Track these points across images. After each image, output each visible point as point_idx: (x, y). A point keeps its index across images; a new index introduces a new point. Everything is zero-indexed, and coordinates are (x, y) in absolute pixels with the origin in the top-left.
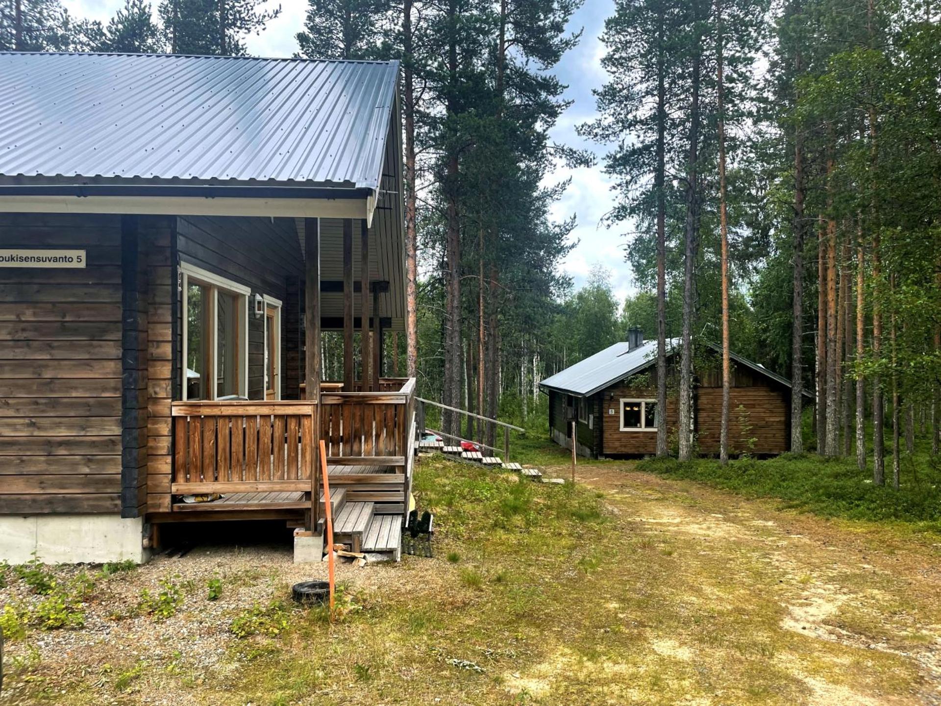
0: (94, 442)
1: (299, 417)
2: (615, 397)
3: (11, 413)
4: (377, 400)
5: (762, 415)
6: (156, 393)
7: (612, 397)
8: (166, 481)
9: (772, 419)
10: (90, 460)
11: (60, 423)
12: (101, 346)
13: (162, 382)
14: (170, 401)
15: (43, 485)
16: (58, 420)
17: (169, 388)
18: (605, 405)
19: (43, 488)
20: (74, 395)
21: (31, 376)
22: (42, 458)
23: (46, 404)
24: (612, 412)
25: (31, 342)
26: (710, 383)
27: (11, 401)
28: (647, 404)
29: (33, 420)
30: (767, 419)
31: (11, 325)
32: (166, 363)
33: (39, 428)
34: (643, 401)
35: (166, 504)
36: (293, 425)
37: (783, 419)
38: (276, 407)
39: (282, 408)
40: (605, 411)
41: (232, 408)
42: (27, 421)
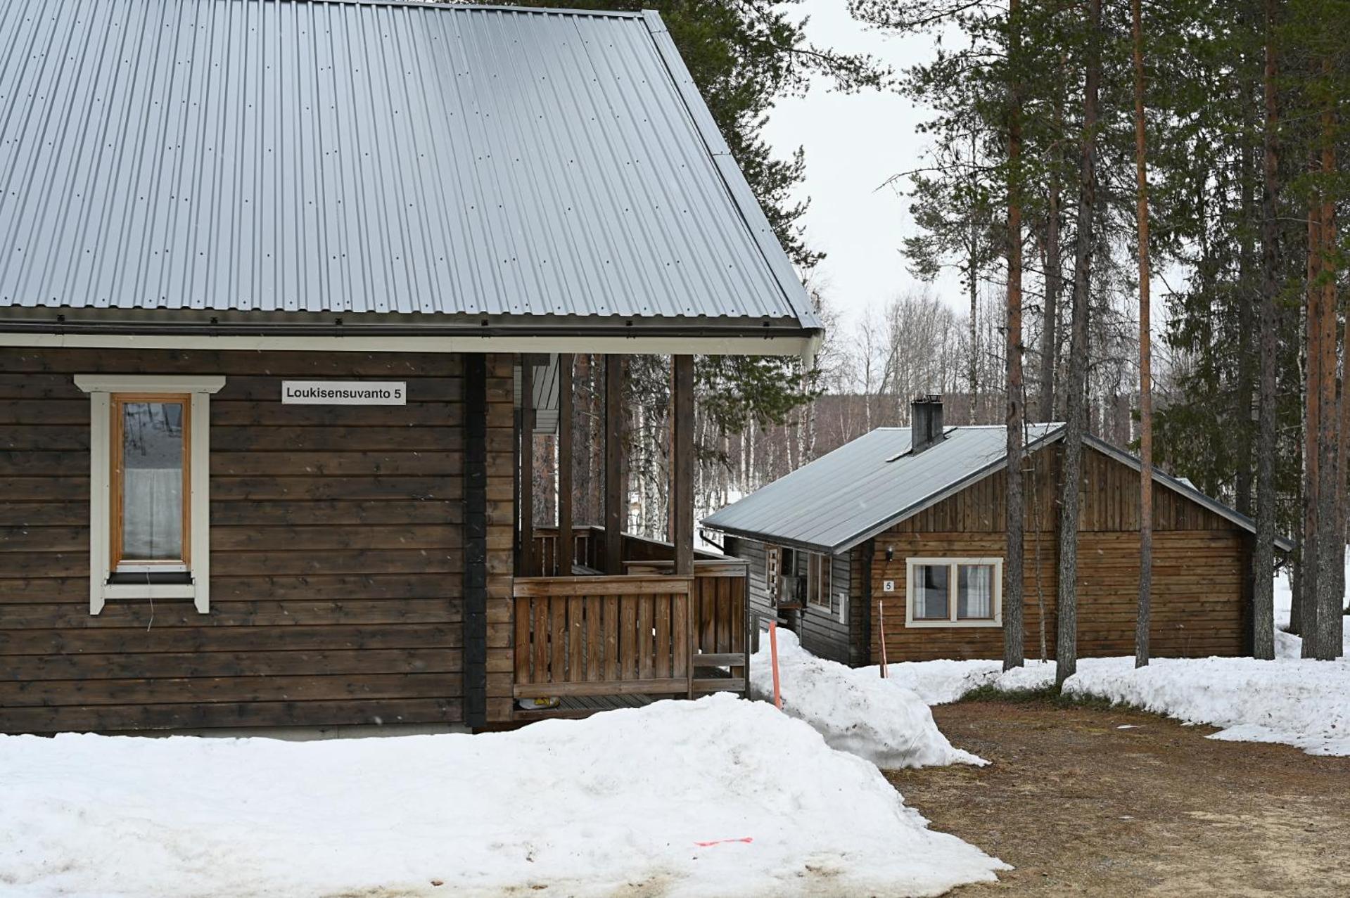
0: (416, 631)
1: (671, 597)
2: (897, 555)
3: (311, 595)
4: (706, 571)
5: (1194, 589)
6: (493, 567)
7: (889, 555)
8: (506, 682)
9: (1212, 598)
10: (412, 656)
11: (374, 607)
12: (424, 507)
13: (501, 553)
14: (511, 577)
15: (352, 688)
16: (370, 604)
17: (511, 560)
18: (876, 573)
19: (351, 692)
20: (391, 570)
21: (336, 547)
22: (351, 653)
23: (355, 582)
24: (889, 587)
25: (336, 503)
26: (1089, 522)
27: (309, 579)
28: (959, 567)
29: (340, 604)
30: (1203, 599)
31: (310, 480)
32: (507, 529)
33: (347, 614)
34: (954, 562)
35: (507, 713)
36: (663, 606)
37: (1234, 597)
38: (644, 584)
39: (652, 585)
40: (873, 584)
41: (589, 586)
42: (332, 605)
